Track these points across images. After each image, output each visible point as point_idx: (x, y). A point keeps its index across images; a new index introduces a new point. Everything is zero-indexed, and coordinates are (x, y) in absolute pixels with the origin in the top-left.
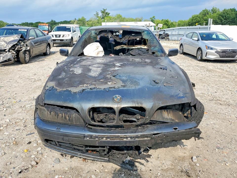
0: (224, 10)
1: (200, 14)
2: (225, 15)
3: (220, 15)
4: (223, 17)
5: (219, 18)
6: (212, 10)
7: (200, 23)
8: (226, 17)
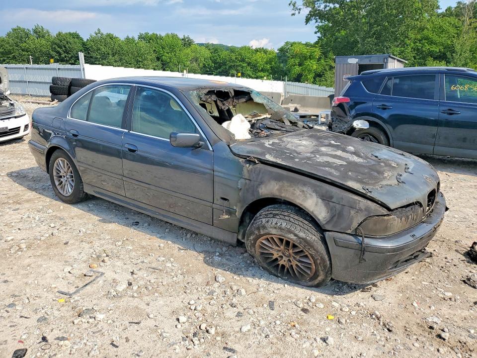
0: (60, 34)
1: (8, 35)
2: (63, 43)
3: (53, 43)
4: (60, 47)
5: (54, 50)
6: (35, 32)
7: (14, 56)
8: (65, 47)
